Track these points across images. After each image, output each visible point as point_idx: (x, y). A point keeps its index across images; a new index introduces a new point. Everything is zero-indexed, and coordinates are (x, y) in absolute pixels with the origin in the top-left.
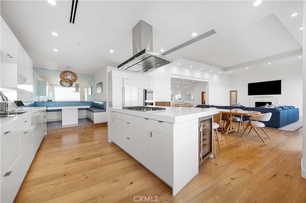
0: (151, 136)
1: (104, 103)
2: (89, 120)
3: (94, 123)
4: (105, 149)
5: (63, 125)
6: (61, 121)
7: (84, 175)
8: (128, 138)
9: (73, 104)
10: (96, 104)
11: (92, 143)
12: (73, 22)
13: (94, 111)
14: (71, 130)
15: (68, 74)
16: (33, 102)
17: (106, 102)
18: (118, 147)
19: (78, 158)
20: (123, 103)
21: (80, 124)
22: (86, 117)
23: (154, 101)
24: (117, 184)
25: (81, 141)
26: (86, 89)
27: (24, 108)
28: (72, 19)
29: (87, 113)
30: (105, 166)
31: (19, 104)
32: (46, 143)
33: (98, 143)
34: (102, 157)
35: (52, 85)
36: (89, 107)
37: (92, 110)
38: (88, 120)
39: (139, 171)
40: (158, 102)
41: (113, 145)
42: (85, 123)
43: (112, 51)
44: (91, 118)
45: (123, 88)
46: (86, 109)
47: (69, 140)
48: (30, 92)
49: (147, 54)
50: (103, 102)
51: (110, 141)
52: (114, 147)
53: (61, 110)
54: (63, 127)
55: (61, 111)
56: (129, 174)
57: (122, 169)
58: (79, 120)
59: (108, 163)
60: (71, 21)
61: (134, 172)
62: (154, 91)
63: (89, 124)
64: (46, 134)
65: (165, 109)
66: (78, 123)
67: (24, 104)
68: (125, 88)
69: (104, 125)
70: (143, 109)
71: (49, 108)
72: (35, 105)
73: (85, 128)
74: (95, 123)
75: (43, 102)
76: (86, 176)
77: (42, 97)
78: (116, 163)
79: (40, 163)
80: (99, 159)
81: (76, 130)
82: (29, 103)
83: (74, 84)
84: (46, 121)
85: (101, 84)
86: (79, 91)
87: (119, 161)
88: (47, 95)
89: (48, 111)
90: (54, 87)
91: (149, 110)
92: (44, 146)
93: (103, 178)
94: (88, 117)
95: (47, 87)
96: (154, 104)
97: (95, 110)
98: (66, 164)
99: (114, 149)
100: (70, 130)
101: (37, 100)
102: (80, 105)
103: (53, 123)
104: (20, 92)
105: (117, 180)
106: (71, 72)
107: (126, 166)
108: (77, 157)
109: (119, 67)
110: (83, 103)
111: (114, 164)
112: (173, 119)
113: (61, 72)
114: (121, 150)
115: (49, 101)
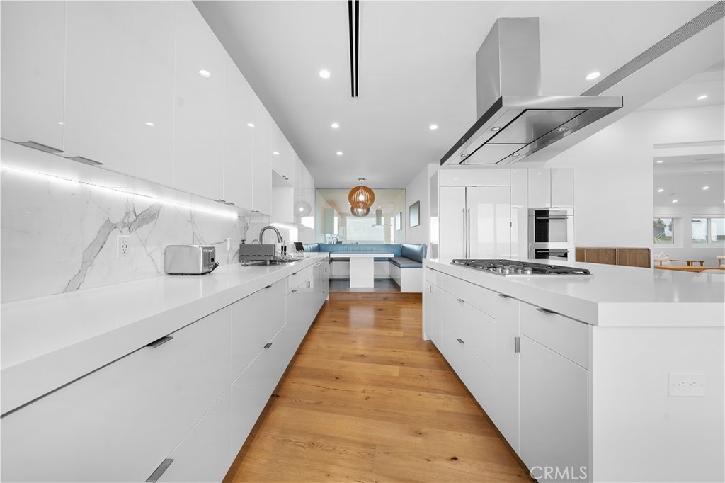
0: (517, 349)
1: (422, 248)
2: (394, 283)
3: (400, 291)
4: (412, 351)
5: (351, 286)
6: (348, 280)
7: (364, 391)
8: (460, 341)
9: (369, 249)
10: (408, 249)
11: (390, 331)
12: (357, 95)
13: (402, 265)
14: (363, 299)
15: (360, 191)
16: (317, 245)
17: (426, 247)
18: (441, 355)
19: (362, 356)
20: (466, 248)
21: (377, 289)
22: (389, 276)
23: (570, 246)
24: (419, 440)
25: (378, 325)
26: (392, 219)
27: (304, 253)
28: (355, 91)
29: (391, 268)
30: (405, 391)
31: (299, 246)
32: (327, 312)
33: (402, 336)
34: (402, 368)
35: (342, 215)
36: (392, 256)
37: (399, 263)
38: (392, 283)
40: (588, 249)
41: (432, 348)
42: (386, 289)
43: (434, 127)
44: (397, 279)
45: (466, 212)
46: (390, 260)
47: (362, 316)
48: (310, 228)
49: (509, 109)
50: (420, 245)
51: (425, 338)
52: (432, 354)
53: (347, 260)
54: (351, 291)
55: (349, 261)
56: (453, 432)
57: (438, 411)
58: (376, 280)
59: (413, 386)
60: (353, 95)
61: (468, 435)
63: (394, 291)
64: (328, 299)
65: (586, 272)
66: (373, 287)
67: (304, 247)
68: (470, 211)
69: (417, 298)
70: (503, 269)
71: (333, 256)
72: (319, 249)
73: (384, 299)
74: (402, 291)
75: (331, 244)
76: (366, 395)
77: (329, 235)
78: (427, 391)
80: (395, 371)
82: (311, 246)
83: (373, 210)
84: (328, 278)
85: (417, 204)
86: (383, 223)
87: (435, 391)
88: (336, 232)
89: (332, 260)
90: (346, 219)
91: (523, 273)
92: (324, 319)
93: (396, 413)
94: (393, 278)
95: (336, 219)
96: (572, 255)
97: (402, 262)
98: (343, 358)
99: (432, 359)
100: (360, 297)
101: (322, 242)
102: (379, 252)
103: (339, 282)
104: (302, 229)
105: (422, 431)
106: (365, 188)
107: (450, 409)
108: (361, 353)
109: (443, 161)
110: (388, 247)
111: (422, 393)
112: (594, 308)
113: (349, 191)
114: (446, 367)
115: (339, 243)
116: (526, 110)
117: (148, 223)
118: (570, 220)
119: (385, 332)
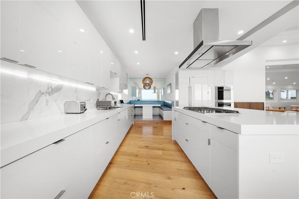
0: (209, 144)
1: (172, 103)
2: (161, 116)
3: (163, 120)
4: (168, 144)
5: (143, 118)
6: (142, 115)
7: (147, 161)
8: (187, 140)
11: (159, 136)
12: (145, 40)
13: (164, 109)
14: (148, 123)
15: (147, 79)
16: (129, 101)
17: (174, 102)
19: (147, 146)
20: (190, 102)
21: (154, 119)
22: (159, 114)
23: (232, 101)
24: (169, 181)
25: (154, 134)
26: (160, 90)
28: (144, 38)
29: (159, 110)
30: (164, 161)
31: (122, 102)
32: (133, 129)
33: (163, 138)
34: (163, 151)
35: (140, 89)
36: (160, 105)
37: (163, 108)
39: (195, 180)
40: (239, 103)
41: (176, 143)
42: (158, 119)
43: (176, 53)
44: (162, 115)
45: (190, 88)
46: (159, 107)
47: (147, 130)
48: (126, 94)
49: (206, 45)
50: (171, 101)
51: (173, 139)
52: (176, 145)
53: (142, 107)
54: (143, 120)
56: (184, 178)
57: (178, 169)
58: (153, 116)
59: (167, 159)
60: (143, 40)
61: (190, 179)
62: (232, 88)
63: (161, 120)
64: (134, 123)
65: (237, 112)
66: (152, 118)
67: (124, 102)
68: (192, 87)
69: (169, 123)
71: (136, 105)
73: (157, 123)
76: (148, 163)
77: (134, 97)
78: (173, 161)
79: (127, 142)
80: (160, 152)
81: (150, 123)
82: (127, 102)
83: (152, 86)
84: (134, 114)
86: (156, 92)
87: (177, 161)
88: (137, 96)
89: (135, 107)
90: (141, 91)
91: (212, 112)
92: (132, 131)
93: (160, 170)
95: (137, 90)
96: (232, 105)
98: (139, 147)
99: (175, 147)
101: (131, 100)
102: (155, 104)
103: (138, 116)
104: (123, 95)
105: (171, 178)
106: (149, 78)
107: (183, 168)
109: (180, 67)
110: (158, 102)
111: (171, 162)
112: (239, 126)
113: (143, 79)
115: (139, 100)
116: (213, 46)
117: (57, 92)
118: (232, 91)
119: (157, 137)
